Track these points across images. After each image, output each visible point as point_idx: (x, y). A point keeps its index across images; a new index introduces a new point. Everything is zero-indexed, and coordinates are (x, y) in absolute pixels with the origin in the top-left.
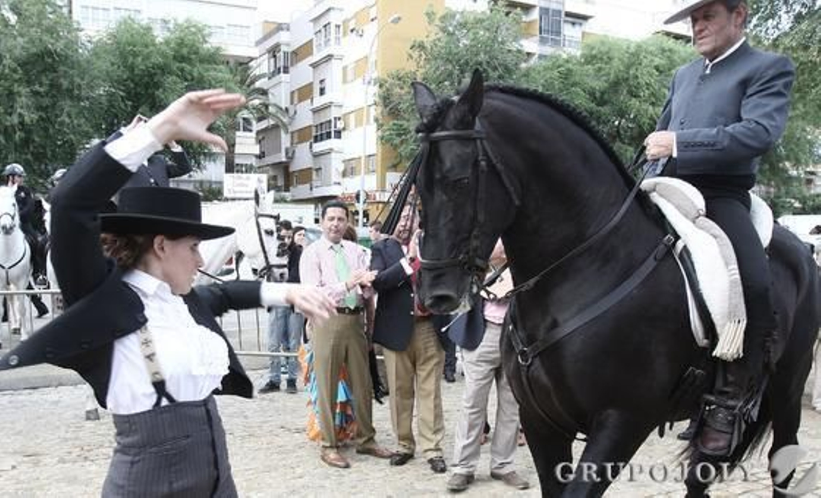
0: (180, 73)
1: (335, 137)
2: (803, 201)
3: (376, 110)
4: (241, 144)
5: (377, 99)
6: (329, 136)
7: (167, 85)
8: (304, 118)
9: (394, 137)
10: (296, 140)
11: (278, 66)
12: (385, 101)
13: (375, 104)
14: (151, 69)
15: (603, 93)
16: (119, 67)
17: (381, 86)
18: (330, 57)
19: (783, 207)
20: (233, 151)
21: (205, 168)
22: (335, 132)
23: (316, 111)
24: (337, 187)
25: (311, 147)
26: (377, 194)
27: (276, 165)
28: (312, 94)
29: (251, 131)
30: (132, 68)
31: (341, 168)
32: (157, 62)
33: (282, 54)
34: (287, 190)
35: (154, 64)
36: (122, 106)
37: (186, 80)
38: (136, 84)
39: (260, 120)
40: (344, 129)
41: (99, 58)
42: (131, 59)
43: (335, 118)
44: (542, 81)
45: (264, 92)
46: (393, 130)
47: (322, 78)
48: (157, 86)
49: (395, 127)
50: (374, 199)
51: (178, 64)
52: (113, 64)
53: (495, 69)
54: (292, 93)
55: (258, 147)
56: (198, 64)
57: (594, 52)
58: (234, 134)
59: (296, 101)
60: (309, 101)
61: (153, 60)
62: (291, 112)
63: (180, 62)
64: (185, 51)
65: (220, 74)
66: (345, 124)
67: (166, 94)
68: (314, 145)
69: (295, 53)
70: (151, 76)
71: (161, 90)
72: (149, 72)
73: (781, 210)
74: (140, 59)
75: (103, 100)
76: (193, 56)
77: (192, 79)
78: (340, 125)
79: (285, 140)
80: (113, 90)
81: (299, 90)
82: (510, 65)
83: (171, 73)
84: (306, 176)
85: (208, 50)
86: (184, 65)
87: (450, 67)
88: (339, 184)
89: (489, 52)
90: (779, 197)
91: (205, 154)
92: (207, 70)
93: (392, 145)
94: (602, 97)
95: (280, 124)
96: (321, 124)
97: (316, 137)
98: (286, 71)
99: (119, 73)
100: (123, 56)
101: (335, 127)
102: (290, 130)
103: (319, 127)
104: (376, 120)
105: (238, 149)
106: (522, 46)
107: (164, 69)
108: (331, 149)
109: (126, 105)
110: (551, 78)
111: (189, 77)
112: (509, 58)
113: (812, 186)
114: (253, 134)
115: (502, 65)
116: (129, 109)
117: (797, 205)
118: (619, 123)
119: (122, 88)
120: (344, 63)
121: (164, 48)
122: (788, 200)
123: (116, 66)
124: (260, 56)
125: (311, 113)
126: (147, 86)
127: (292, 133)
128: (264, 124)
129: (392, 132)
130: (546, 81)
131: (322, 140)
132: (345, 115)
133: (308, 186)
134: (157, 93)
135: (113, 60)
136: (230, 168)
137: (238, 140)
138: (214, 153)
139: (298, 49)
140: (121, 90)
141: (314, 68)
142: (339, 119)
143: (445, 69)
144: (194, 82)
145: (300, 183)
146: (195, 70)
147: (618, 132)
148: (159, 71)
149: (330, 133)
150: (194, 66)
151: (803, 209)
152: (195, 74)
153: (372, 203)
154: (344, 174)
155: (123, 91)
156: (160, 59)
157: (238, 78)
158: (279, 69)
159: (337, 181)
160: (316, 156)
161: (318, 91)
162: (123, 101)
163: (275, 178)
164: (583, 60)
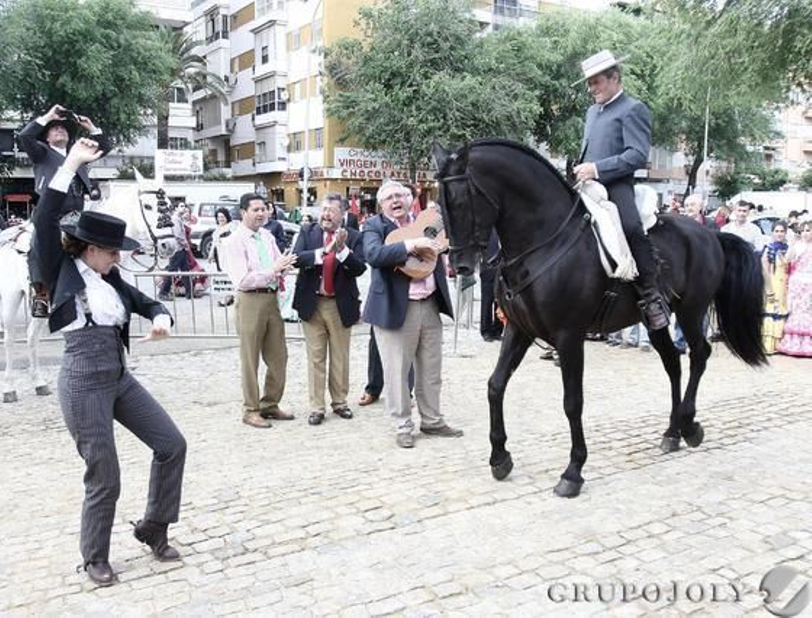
0: (104, 41)
1: (279, 109)
2: (762, 176)
3: (322, 80)
4: (174, 115)
5: (323, 70)
6: (272, 107)
7: (90, 53)
8: (246, 87)
9: (341, 109)
10: (237, 112)
11: (216, 30)
12: (331, 71)
13: (321, 73)
14: (71, 36)
15: (559, 66)
16: (35, 33)
17: (326, 55)
18: (272, 23)
19: (742, 183)
20: (167, 123)
21: (136, 142)
22: (279, 103)
23: (258, 81)
24: (282, 162)
25: (253, 119)
26: (325, 170)
27: (214, 139)
28: (253, 61)
29: (186, 101)
30: (49, 34)
31: (286, 142)
32: (78, 28)
33: (220, 17)
34: (228, 166)
35: (74, 30)
36: (39, 75)
37: (112, 48)
38: (55, 51)
39: (195, 89)
40: (289, 100)
41: (11, 23)
42: (48, 24)
43: (279, 89)
44: (494, 54)
45: (201, 60)
46: (340, 101)
47: (265, 45)
48: (80, 54)
49: (342, 99)
50: (322, 175)
51: (102, 30)
52: (28, 29)
53: (446, 39)
54: (232, 61)
55: (194, 119)
56: (125, 31)
57: (550, 23)
58: (167, 105)
59: (236, 69)
60: (251, 69)
61: (73, 26)
62: (232, 81)
63: (105, 28)
64: (110, 16)
65: (149, 42)
66: (290, 95)
67: (90, 63)
68: (257, 118)
69: (234, 17)
70: (72, 43)
71: (84, 59)
72: (69, 38)
73: (742, 186)
74: (58, 24)
75: (18, 69)
76: (119, 22)
77: (119, 47)
78: (284, 96)
79: (225, 112)
80: (29, 58)
81: (240, 56)
82: (462, 37)
83: (93, 40)
84: (247, 150)
85: (136, 15)
86: (108, 31)
87: (398, 37)
88: (284, 159)
89: (440, 21)
90: (739, 173)
91: (135, 127)
92: (135, 37)
93: (339, 118)
94: (558, 71)
95: (218, 94)
96: (265, 95)
97: (258, 109)
98: (225, 36)
99: (35, 39)
100: (40, 19)
101: (279, 98)
102: (230, 100)
103: (262, 99)
104: (322, 92)
105: (172, 122)
106: (474, 16)
107: (87, 36)
108: (276, 122)
109: (43, 74)
110: (504, 51)
111: (115, 45)
112: (461, 29)
113: (773, 161)
114: (189, 106)
115: (454, 35)
116: (48, 79)
117: (757, 181)
118: (576, 98)
119: (40, 55)
120: (288, 30)
121: (86, 12)
122: (748, 176)
123: (32, 31)
124: (196, 20)
125: (253, 82)
126: (68, 54)
127: (233, 104)
128: (200, 94)
129: (340, 104)
130: (498, 53)
131: (265, 111)
132: (288, 86)
133: (250, 161)
134: (79, 62)
135: (28, 24)
136: (163, 143)
137: (171, 112)
138: (144, 127)
139: (238, 12)
140: (37, 58)
141: (256, 34)
142: (283, 89)
143: (394, 39)
144: (121, 50)
145: (242, 159)
146: (122, 37)
147: (574, 106)
148: (80, 38)
149: (274, 104)
150: (119, 32)
151: (764, 185)
152: (122, 41)
153: (319, 180)
154: (289, 149)
155: (41, 59)
156: (81, 25)
157: (170, 46)
158: (218, 33)
159: (283, 156)
160: (259, 129)
161: (261, 59)
162: (40, 70)
163: (214, 152)
164: (539, 32)
